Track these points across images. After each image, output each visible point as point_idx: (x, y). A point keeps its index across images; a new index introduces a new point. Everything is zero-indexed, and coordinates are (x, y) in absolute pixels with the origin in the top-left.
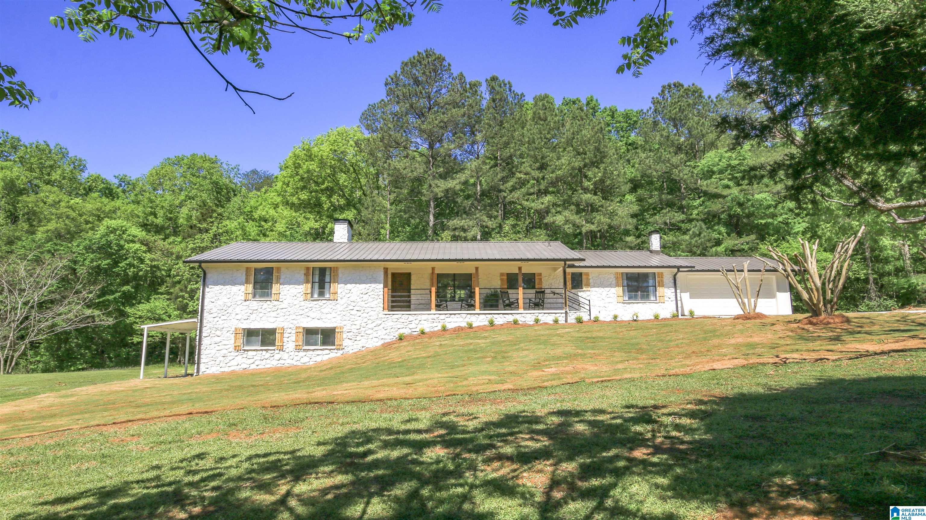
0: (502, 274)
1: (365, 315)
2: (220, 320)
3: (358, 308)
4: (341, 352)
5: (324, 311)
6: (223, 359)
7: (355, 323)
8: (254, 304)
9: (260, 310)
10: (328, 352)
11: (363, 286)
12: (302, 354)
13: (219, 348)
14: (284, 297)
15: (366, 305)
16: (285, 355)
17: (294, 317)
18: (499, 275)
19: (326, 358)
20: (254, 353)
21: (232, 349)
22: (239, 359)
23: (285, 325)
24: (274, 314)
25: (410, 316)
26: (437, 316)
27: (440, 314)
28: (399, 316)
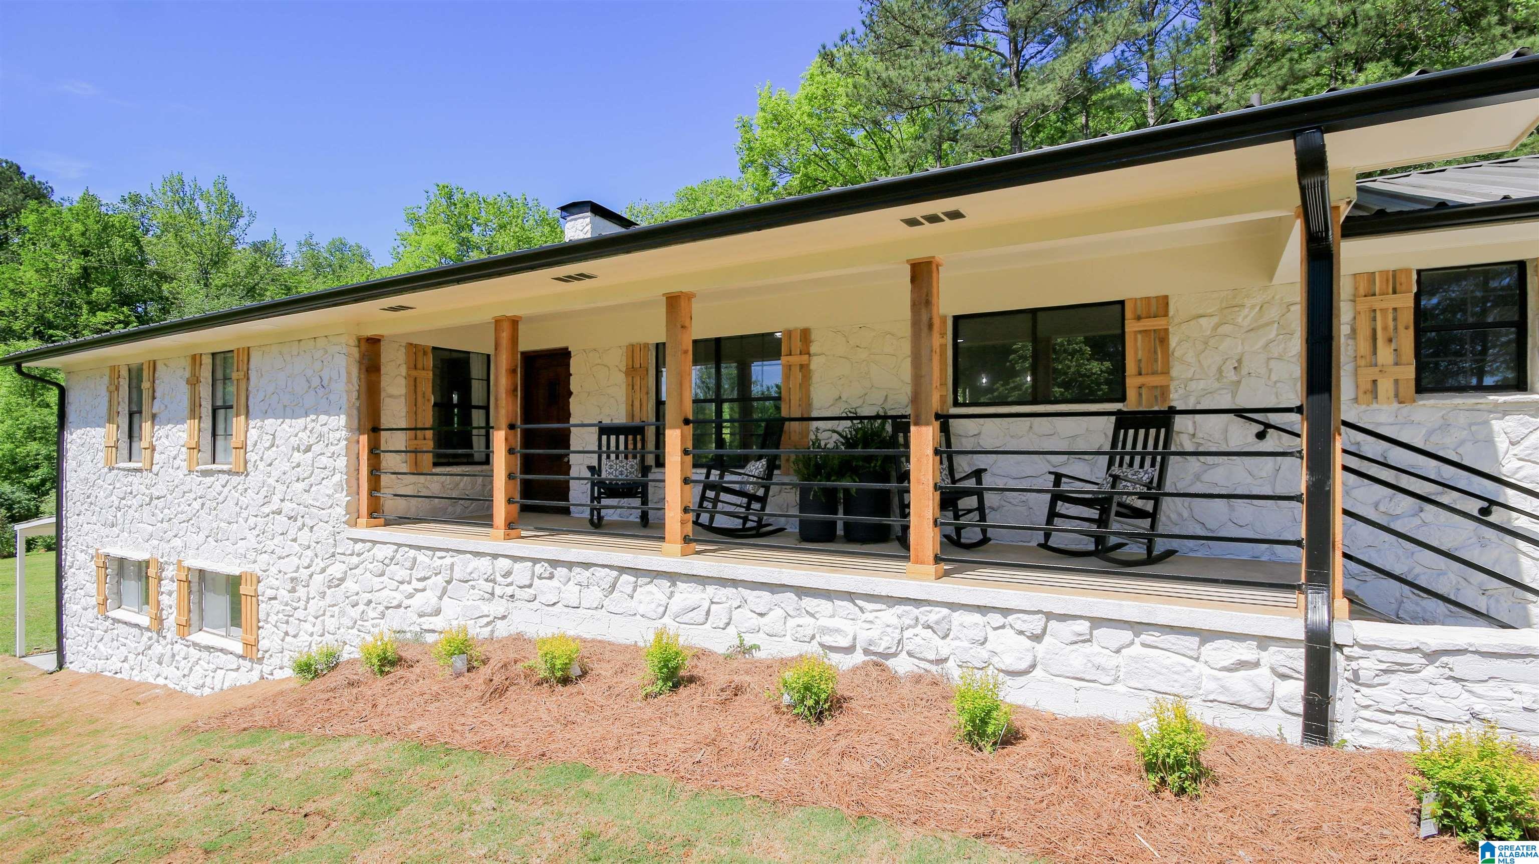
1: (305, 537)
3: (291, 509)
7: (284, 565)
8: (121, 481)
10: (234, 661)
14: (161, 460)
15: (308, 499)
23: (164, 551)
25: (422, 558)
26: (503, 564)
27: (515, 559)
28: (389, 550)
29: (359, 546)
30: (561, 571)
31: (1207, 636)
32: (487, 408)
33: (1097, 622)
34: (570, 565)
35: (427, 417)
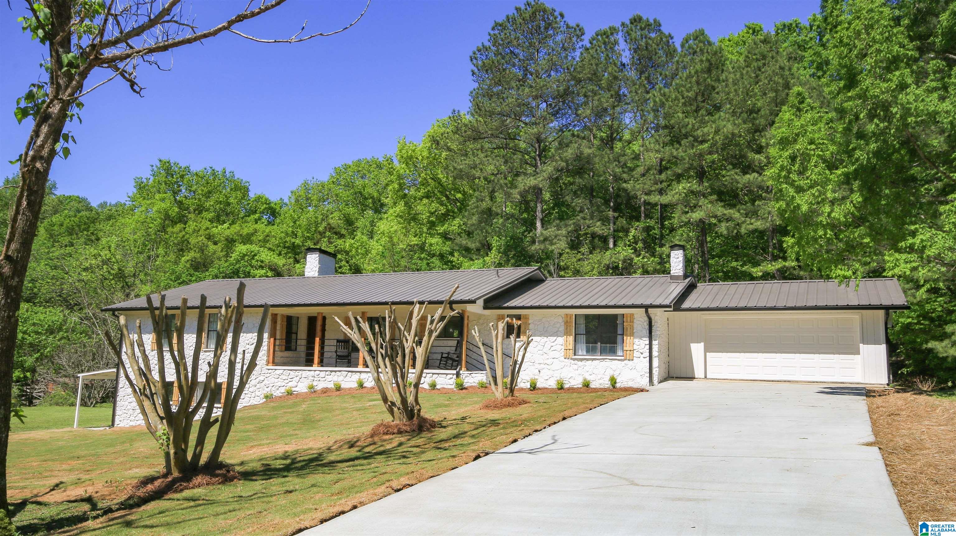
3: (244, 362)
6: (132, 412)
10: (215, 410)
11: (250, 335)
13: (130, 400)
17: (189, 369)
25: (291, 372)
26: (318, 372)
27: (321, 371)
28: (281, 371)
29: (270, 371)
30: (333, 373)
31: (447, 374)
32: (297, 334)
33: (433, 374)
34: (335, 371)
35: (284, 337)
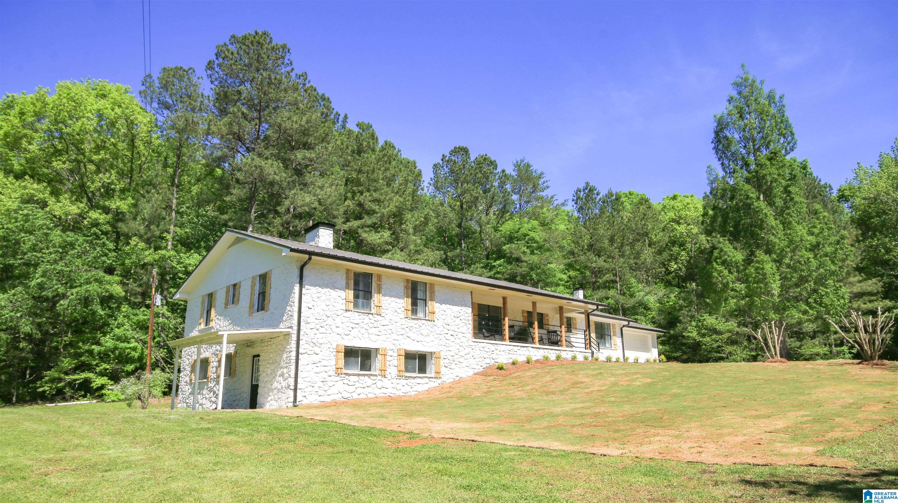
0: (523, 312)
1: (457, 341)
2: (317, 332)
3: (453, 333)
4: (439, 381)
5: (425, 332)
6: (321, 384)
7: (450, 349)
8: (355, 316)
9: (361, 324)
10: (426, 380)
11: (456, 308)
12: (403, 382)
13: (317, 370)
14: (387, 312)
15: (459, 330)
16: (386, 382)
17: (395, 336)
18: (521, 312)
19: (426, 387)
20: (355, 378)
21: (332, 373)
22: (339, 386)
23: (388, 345)
24: (376, 331)
